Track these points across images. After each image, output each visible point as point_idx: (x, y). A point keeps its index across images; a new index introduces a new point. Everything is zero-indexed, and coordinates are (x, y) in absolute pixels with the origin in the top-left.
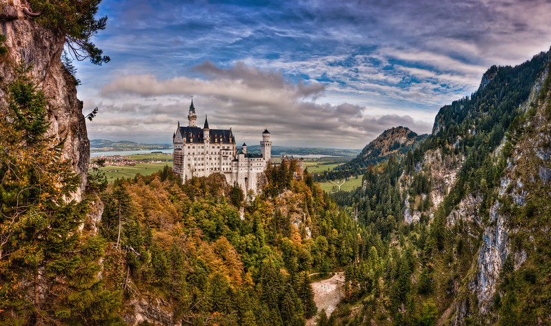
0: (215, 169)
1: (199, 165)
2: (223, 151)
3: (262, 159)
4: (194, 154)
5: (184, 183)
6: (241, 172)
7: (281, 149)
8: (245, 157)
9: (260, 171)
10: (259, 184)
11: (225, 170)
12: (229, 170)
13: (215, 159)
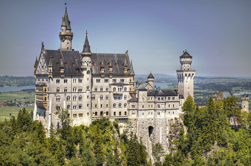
0: (102, 113)
1: (75, 107)
2: (113, 87)
3: (177, 98)
4: (66, 90)
5: (48, 136)
6: (143, 117)
7: (234, 81)
8: (149, 95)
9: (173, 117)
10: (171, 137)
11: (117, 114)
12: (123, 114)
13: (101, 98)
